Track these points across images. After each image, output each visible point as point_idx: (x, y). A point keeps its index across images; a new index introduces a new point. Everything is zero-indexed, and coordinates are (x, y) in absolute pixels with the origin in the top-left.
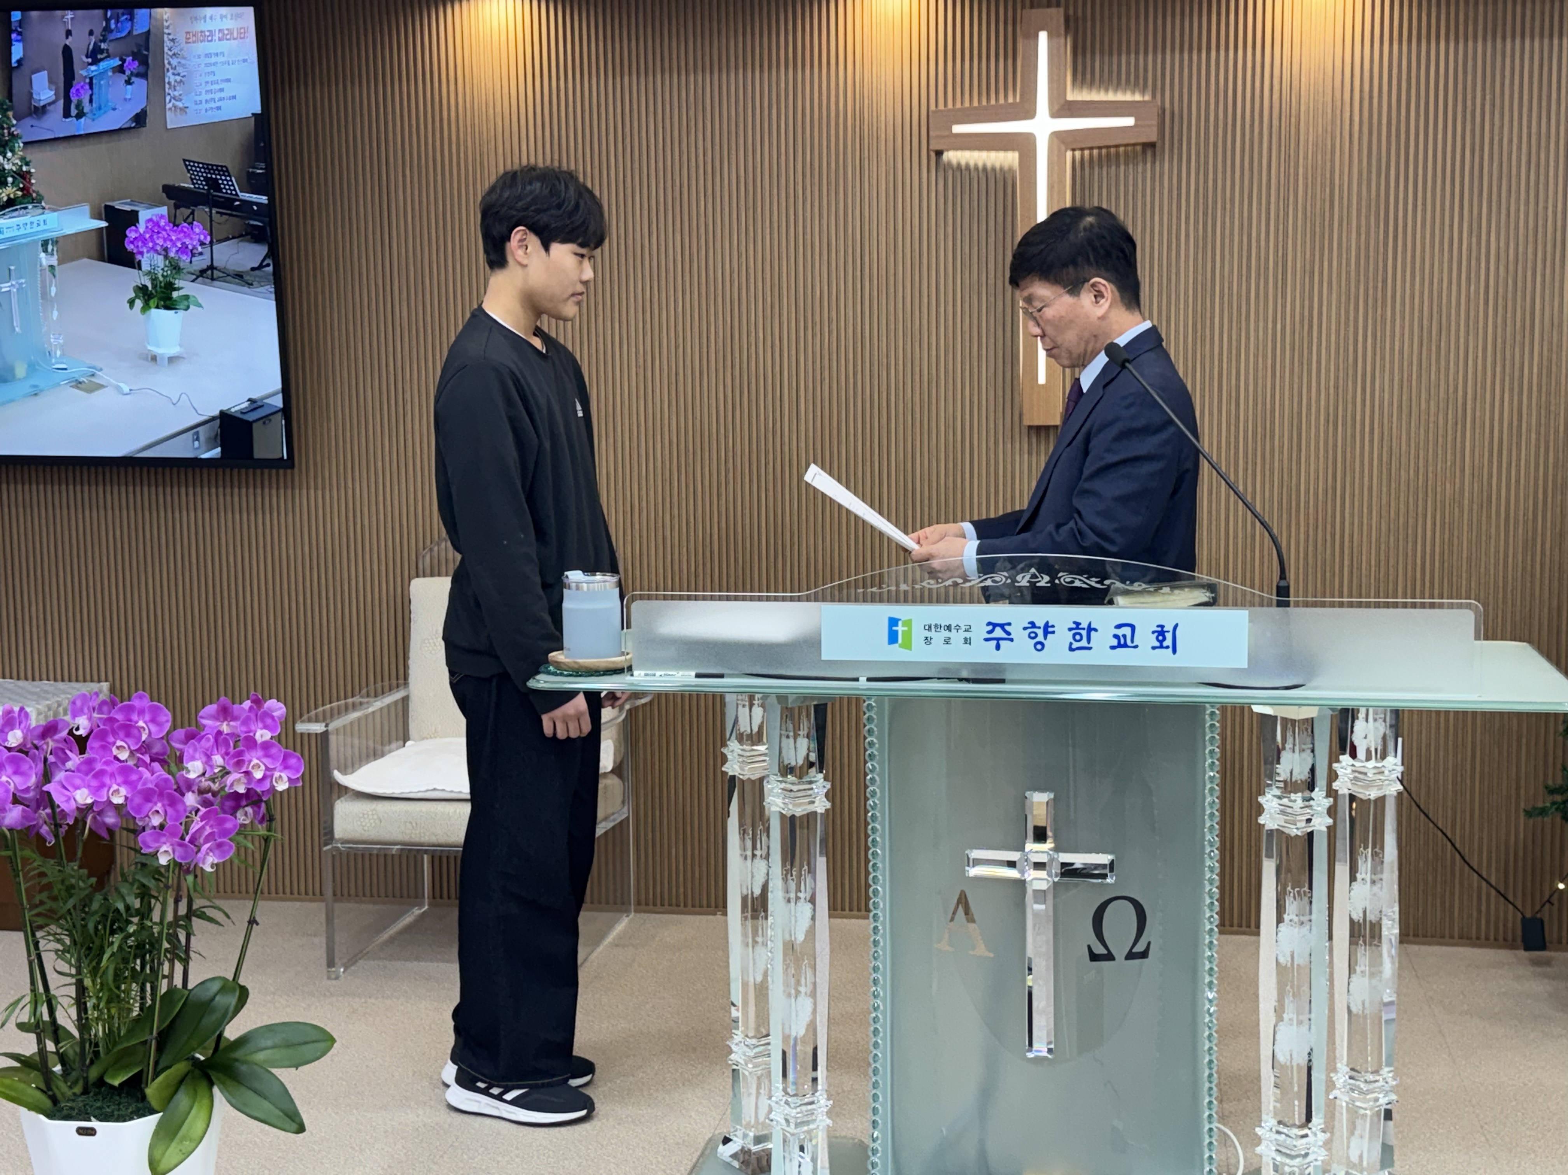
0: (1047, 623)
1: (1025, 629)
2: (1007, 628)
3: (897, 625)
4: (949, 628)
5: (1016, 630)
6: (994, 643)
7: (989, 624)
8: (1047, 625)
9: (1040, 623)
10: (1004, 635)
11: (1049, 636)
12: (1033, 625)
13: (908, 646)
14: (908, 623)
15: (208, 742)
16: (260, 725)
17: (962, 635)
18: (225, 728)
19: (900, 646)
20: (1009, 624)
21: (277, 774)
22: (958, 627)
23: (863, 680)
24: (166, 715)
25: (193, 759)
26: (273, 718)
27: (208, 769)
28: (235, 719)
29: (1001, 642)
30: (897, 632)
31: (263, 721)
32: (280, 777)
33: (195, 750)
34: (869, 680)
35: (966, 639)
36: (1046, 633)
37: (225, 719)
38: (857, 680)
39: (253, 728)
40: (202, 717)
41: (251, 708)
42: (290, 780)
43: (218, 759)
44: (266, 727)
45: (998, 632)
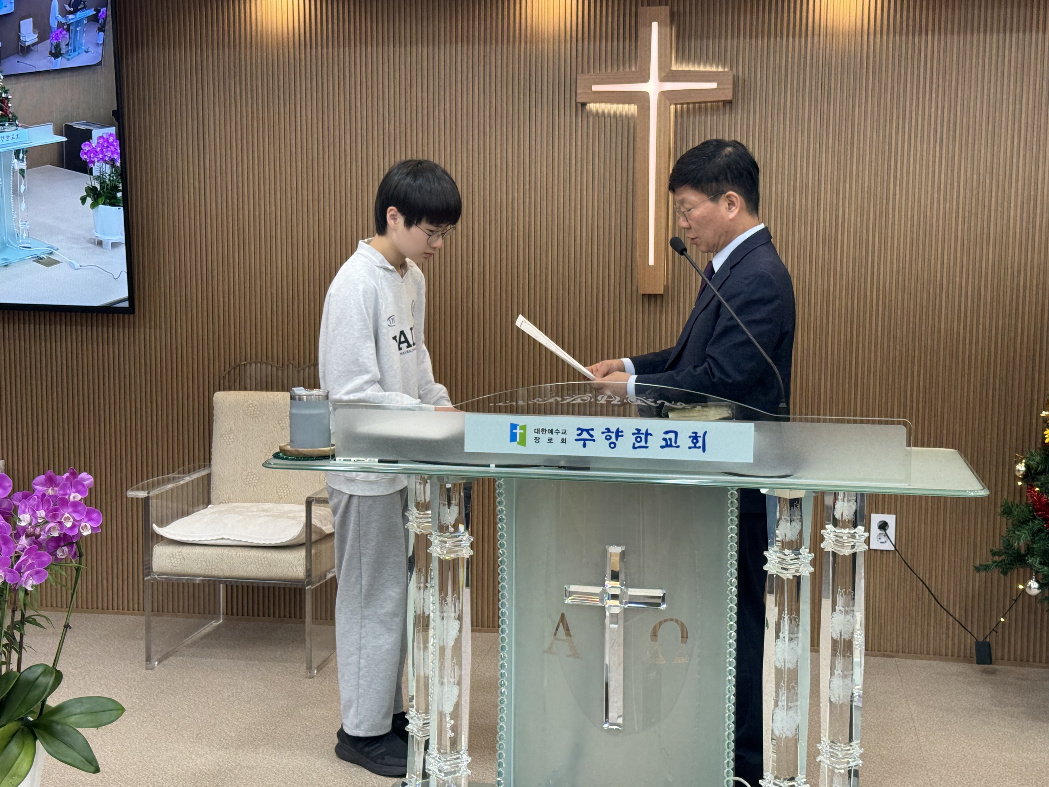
0: (618, 429)
1: (603, 433)
2: (591, 432)
3: (516, 429)
4: (551, 431)
5: (597, 434)
6: (582, 442)
7: (579, 429)
8: (618, 431)
9: (614, 429)
10: (589, 437)
11: (620, 438)
12: (608, 430)
13: (523, 442)
14: (524, 428)
15: (34, 501)
16: (74, 490)
17: (561, 436)
18: (50, 492)
19: (518, 443)
20: (592, 430)
21: (83, 524)
22: (557, 432)
23: (493, 466)
24: (9, 482)
25: (24, 512)
26: (83, 485)
27: (34, 520)
28: (57, 485)
29: (587, 442)
30: (516, 433)
31: (75, 487)
32: (86, 526)
33: (26, 507)
34: (497, 466)
35: (563, 439)
36: (617, 436)
37: (51, 486)
38: (489, 466)
39: (68, 492)
40: (35, 484)
41: (67, 477)
42: (92, 528)
43: (42, 513)
44: (78, 491)
45: (585, 435)
